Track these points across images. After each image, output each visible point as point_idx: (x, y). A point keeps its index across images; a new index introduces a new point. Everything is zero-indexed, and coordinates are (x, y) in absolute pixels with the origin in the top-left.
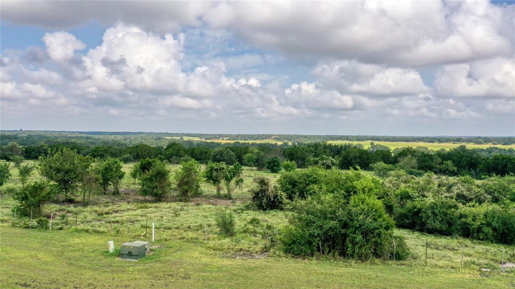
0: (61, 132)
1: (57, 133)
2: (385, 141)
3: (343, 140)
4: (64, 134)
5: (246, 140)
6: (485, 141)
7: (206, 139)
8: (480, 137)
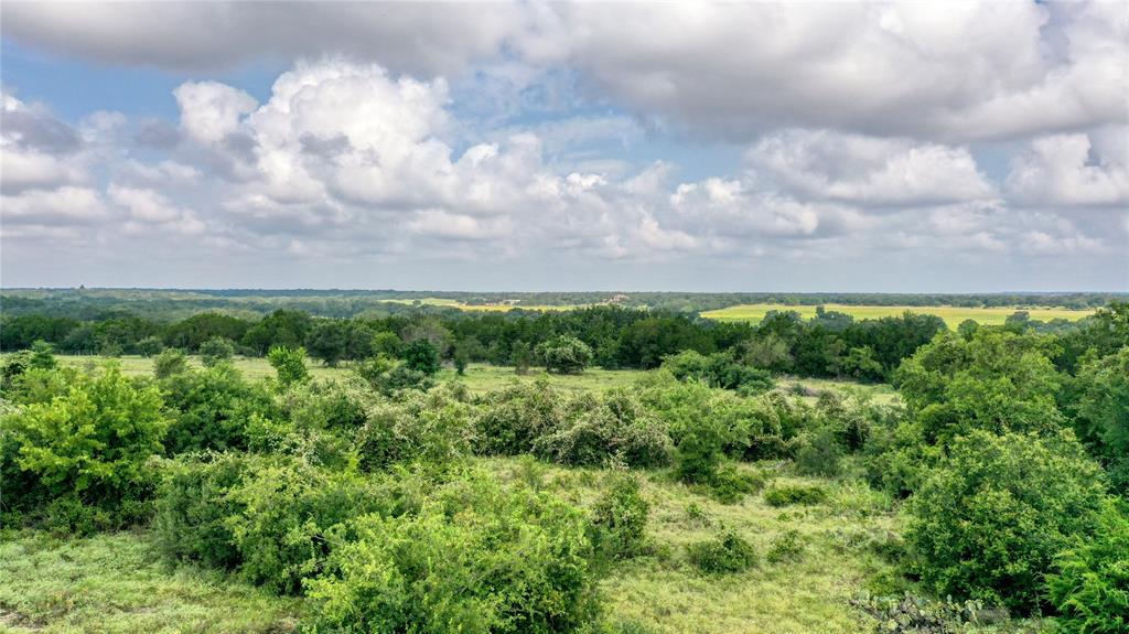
0: (158, 290)
1: (149, 294)
2: (865, 305)
3: (771, 303)
4: (165, 295)
5: (556, 304)
6: (1089, 304)
7: (470, 303)
8: (1080, 295)
